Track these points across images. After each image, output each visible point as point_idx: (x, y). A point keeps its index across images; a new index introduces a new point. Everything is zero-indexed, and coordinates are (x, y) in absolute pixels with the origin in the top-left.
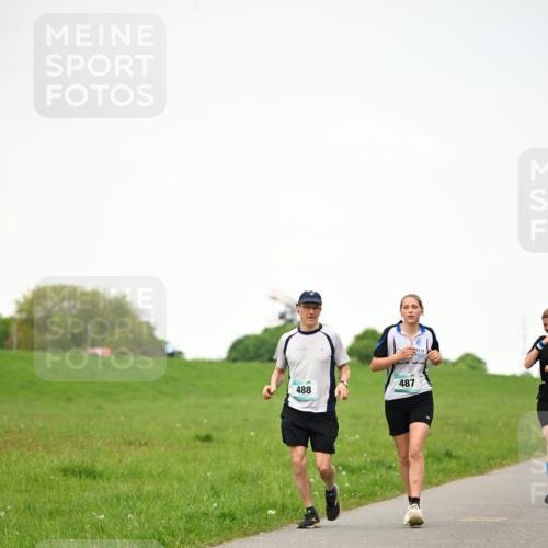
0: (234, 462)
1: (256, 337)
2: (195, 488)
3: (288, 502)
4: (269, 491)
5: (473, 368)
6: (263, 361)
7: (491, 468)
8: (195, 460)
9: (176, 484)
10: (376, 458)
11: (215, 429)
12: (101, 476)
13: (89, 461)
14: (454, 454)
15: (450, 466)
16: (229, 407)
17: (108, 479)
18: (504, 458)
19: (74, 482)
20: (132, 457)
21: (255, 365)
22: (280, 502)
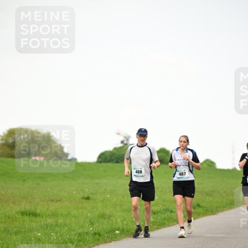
0: (100, 210)
1: (110, 152)
2: (82, 221)
3: (125, 227)
4: (116, 222)
5: (210, 166)
6: (113, 163)
7: (218, 212)
8: (82, 208)
9: (73, 219)
10: (166, 207)
11: (92, 194)
12: (39, 216)
13: (34, 209)
14: (201, 205)
15: (199, 211)
16: (97, 184)
17: (42, 217)
18: (224, 207)
19: (27, 218)
20: (53, 207)
21: (110, 164)
22: (121, 228)
